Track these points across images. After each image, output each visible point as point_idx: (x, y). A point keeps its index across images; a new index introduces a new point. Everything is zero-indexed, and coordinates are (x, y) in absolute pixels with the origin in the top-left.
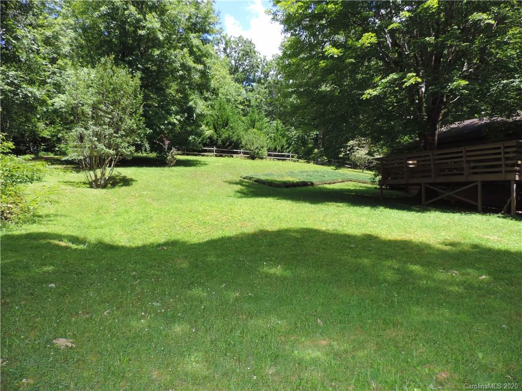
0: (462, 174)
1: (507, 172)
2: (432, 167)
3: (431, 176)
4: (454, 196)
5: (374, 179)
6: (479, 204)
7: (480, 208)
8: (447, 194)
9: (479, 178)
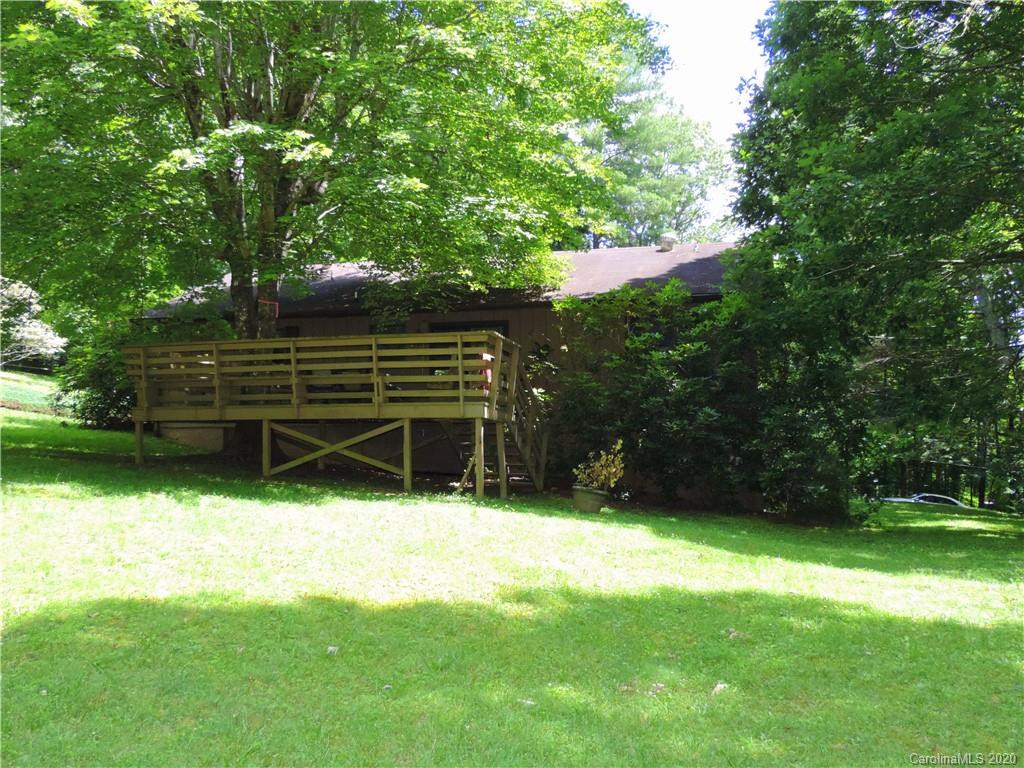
0: (369, 401)
1: (468, 399)
2: (294, 380)
3: (288, 402)
4: (346, 453)
5: (58, 399)
6: (406, 472)
7: (408, 483)
8: (329, 449)
9: (407, 412)
